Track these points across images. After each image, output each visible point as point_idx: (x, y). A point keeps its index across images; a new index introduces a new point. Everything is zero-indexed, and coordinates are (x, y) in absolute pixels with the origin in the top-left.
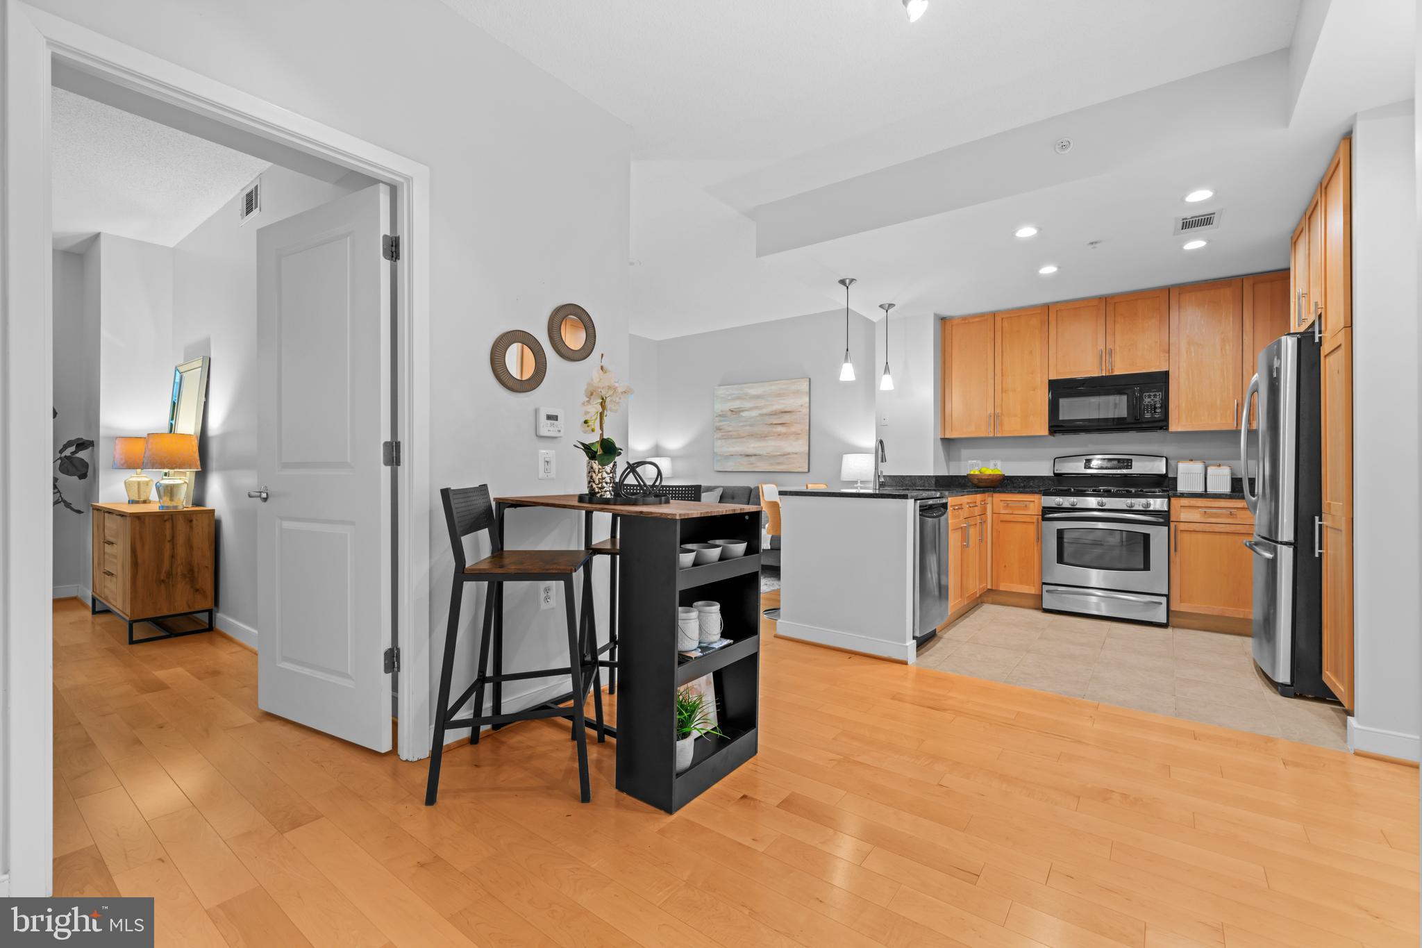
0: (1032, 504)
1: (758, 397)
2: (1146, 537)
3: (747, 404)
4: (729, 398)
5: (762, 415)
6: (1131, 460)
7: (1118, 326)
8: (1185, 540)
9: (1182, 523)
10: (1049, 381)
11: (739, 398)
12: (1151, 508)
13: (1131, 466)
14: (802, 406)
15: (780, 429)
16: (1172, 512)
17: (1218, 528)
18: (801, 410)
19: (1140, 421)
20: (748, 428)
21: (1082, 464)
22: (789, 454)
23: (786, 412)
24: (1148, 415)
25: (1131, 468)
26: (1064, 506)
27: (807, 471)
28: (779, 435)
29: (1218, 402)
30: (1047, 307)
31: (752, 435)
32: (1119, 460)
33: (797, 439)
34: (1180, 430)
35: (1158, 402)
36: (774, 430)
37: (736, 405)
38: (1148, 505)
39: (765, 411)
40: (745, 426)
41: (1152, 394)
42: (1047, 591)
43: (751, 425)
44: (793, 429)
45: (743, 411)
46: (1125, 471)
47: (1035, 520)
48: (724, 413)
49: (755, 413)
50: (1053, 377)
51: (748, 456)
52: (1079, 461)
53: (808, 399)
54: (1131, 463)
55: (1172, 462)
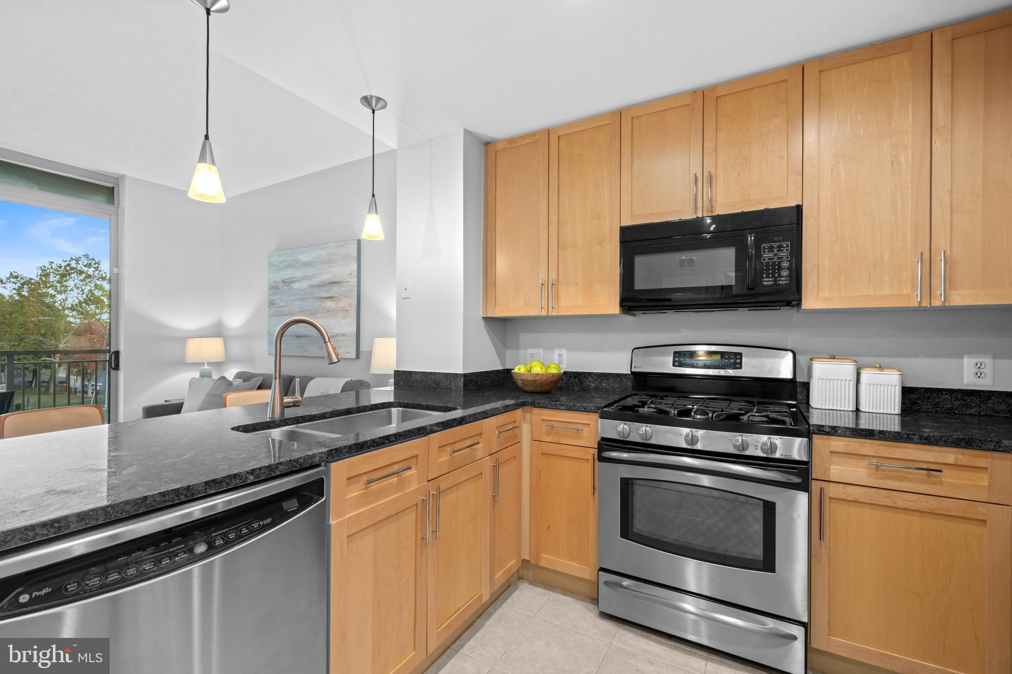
0: (586, 429)
1: (308, 264)
2: (769, 508)
3: (298, 274)
4: (282, 266)
5: (312, 287)
6: (741, 354)
7: (721, 135)
8: (837, 514)
9: (832, 485)
10: (621, 228)
11: (290, 266)
12: (778, 455)
13: (741, 363)
14: (350, 274)
15: (330, 304)
16: (816, 462)
17: (902, 501)
18: (349, 280)
19: (756, 291)
20: (298, 302)
21: (670, 359)
22: (337, 335)
23: (335, 283)
24: (767, 282)
25: (741, 368)
26: (632, 438)
27: (354, 356)
28: (328, 311)
29: (887, 257)
30: (619, 115)
31: (302, 311)
32: (722, 354)
33: (346, 317)
34: (819, 306)
35: (785, 258)
36: (323, 305)
37: (287, 274)
38: (773, 448)
39: (315, 281)
40: (296, 300)
41: (775, 245)
42: (605, 583)
43: (302, 299)
44: (341, 304)
45: (294, 282)
46: (731, 372)
47: (590, 457)
48: (277, 285)
49: (304, 284)
50: (627, 222)
51: (298, 337)
52: (665, 354)
53: (355, 266)
54: (741, 359)
55: (802, 359)
